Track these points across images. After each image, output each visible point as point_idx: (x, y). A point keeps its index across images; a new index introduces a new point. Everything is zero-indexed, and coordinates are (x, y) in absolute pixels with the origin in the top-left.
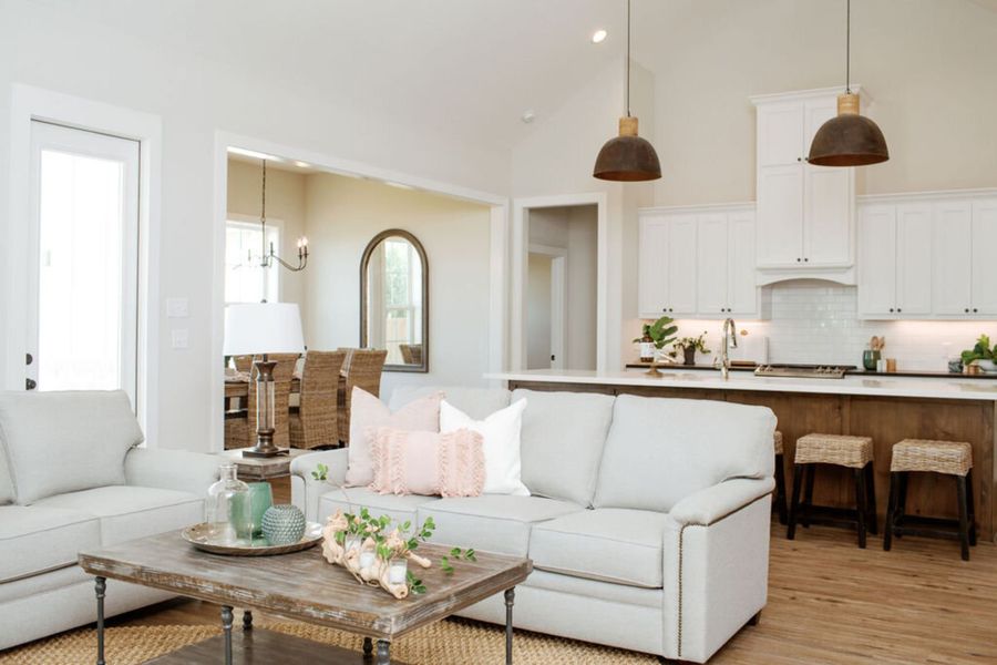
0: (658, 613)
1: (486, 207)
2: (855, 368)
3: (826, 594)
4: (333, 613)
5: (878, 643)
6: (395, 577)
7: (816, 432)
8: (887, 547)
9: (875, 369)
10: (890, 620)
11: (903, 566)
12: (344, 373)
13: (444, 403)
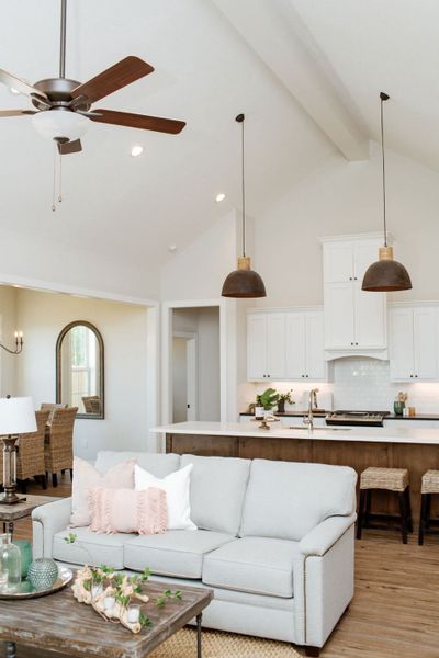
0: (290, 614)
1: (144, 308)
2: (389, 413)
3: (388, 582)
4: (92, 648)
5: (426, 621)
6: (131, 618)
7: (371, 466)
8: (421, 543)
9: (402, 414)
10: (431, 601)
11: (431, 557)
12: (49, 424)
13: (136, 467)
